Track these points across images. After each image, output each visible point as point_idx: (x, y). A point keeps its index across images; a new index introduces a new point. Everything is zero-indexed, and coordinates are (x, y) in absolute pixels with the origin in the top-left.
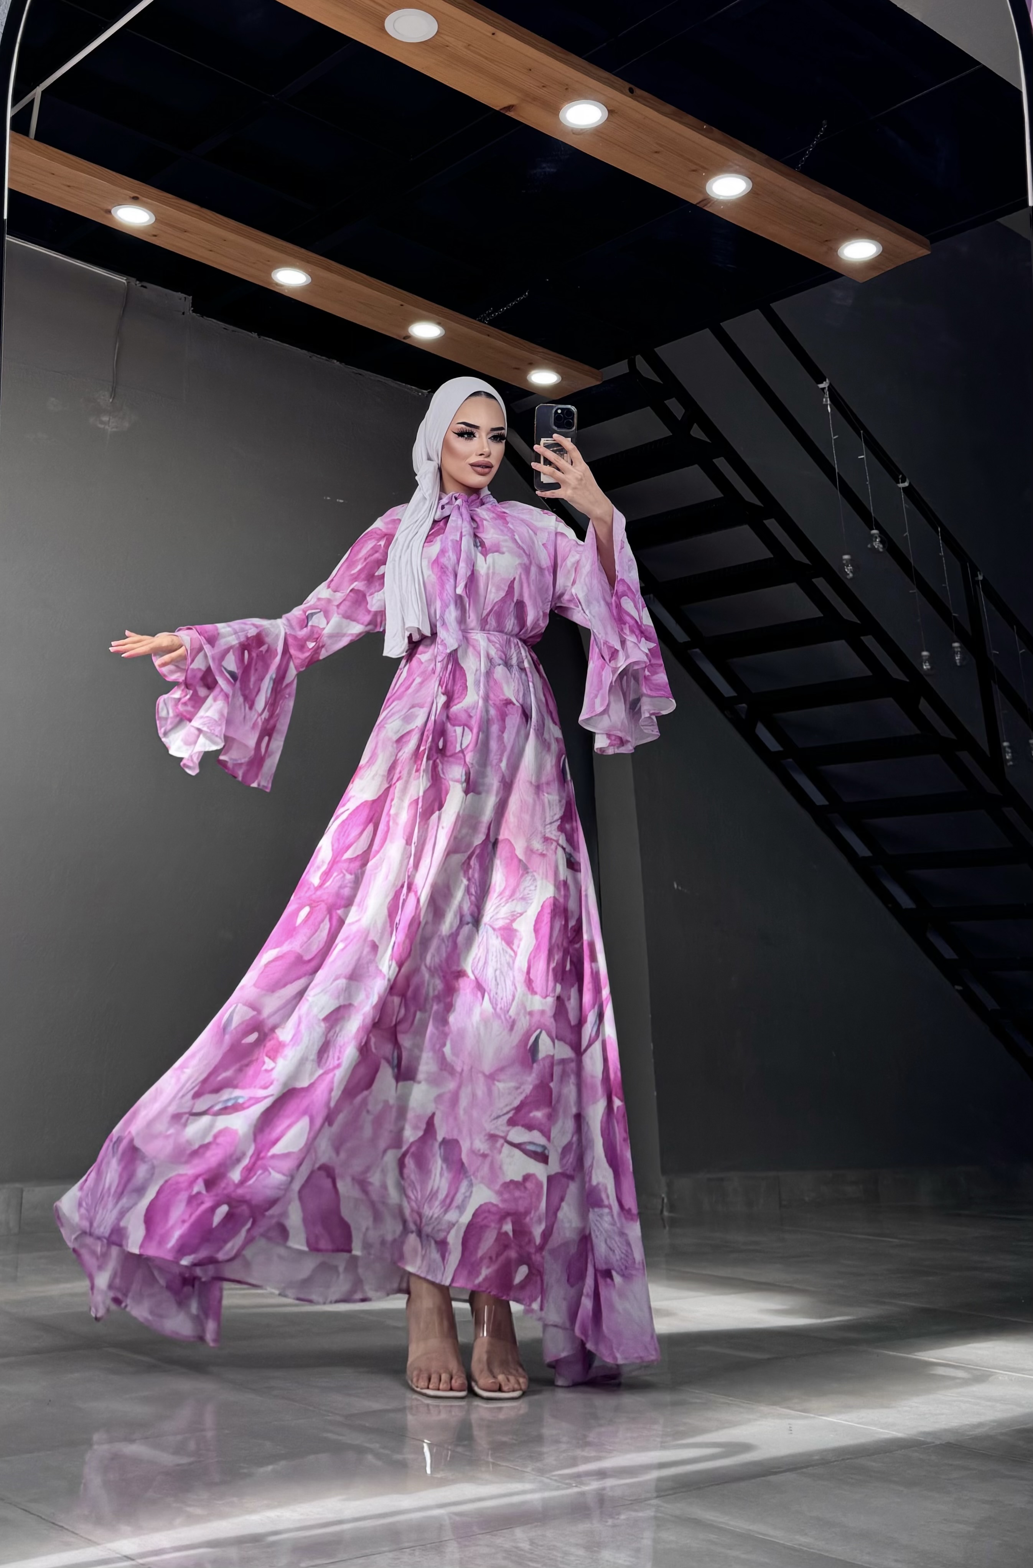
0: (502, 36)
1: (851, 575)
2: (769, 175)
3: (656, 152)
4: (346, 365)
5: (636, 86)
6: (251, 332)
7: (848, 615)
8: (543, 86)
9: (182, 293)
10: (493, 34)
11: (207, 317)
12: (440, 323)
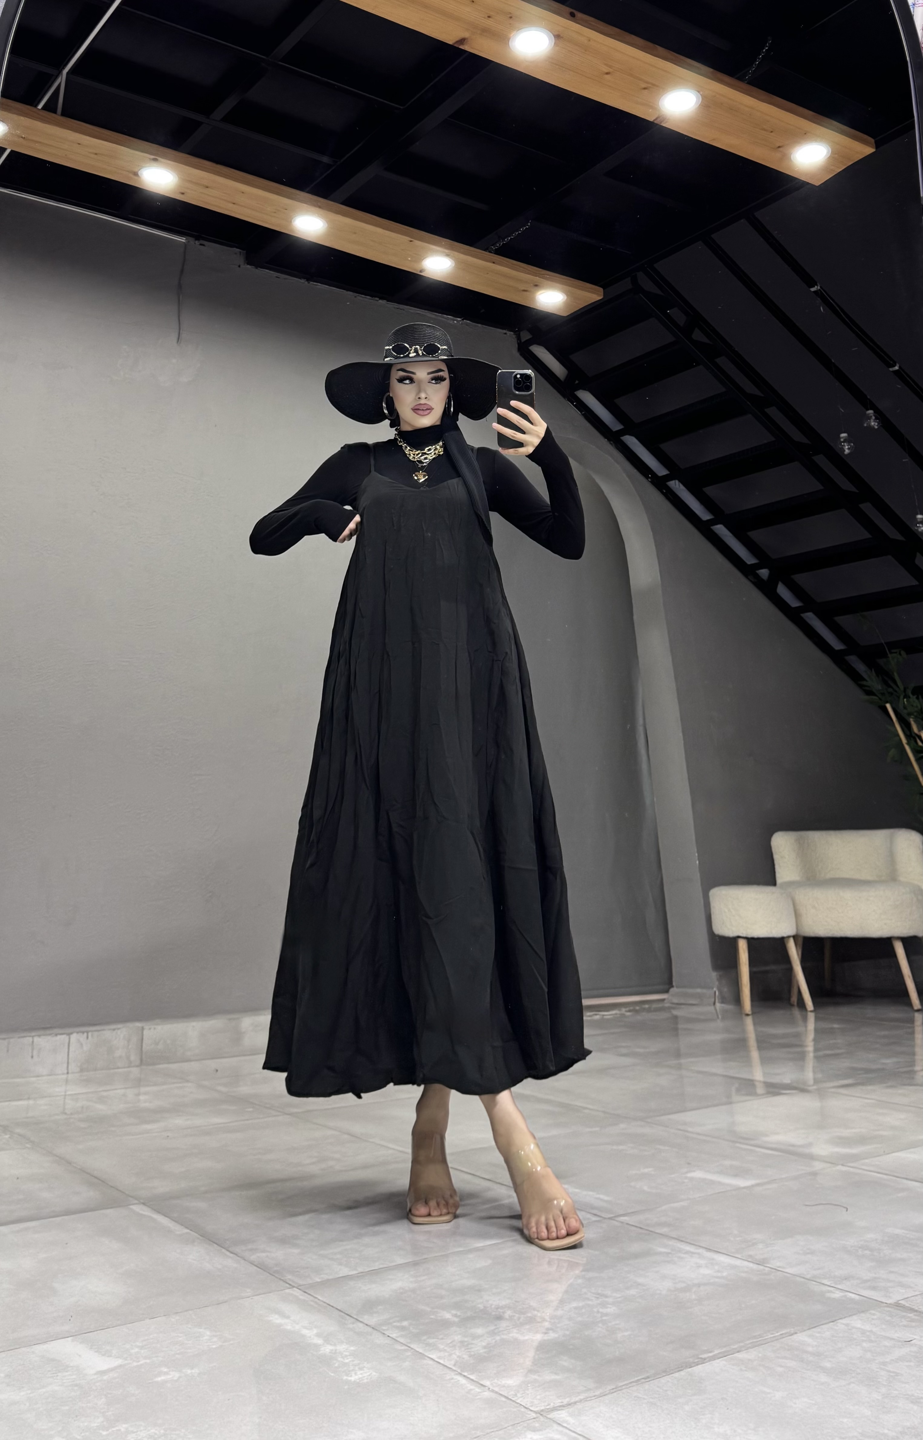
1: (849, 451)
2: (718, 88)
3: (607, 74)
5: (577, 10)
6: (301, 279)
7: (847, 486)
8: (489, 17)
9: (235, 247)
11: (260, 267)
12: (448, 255)
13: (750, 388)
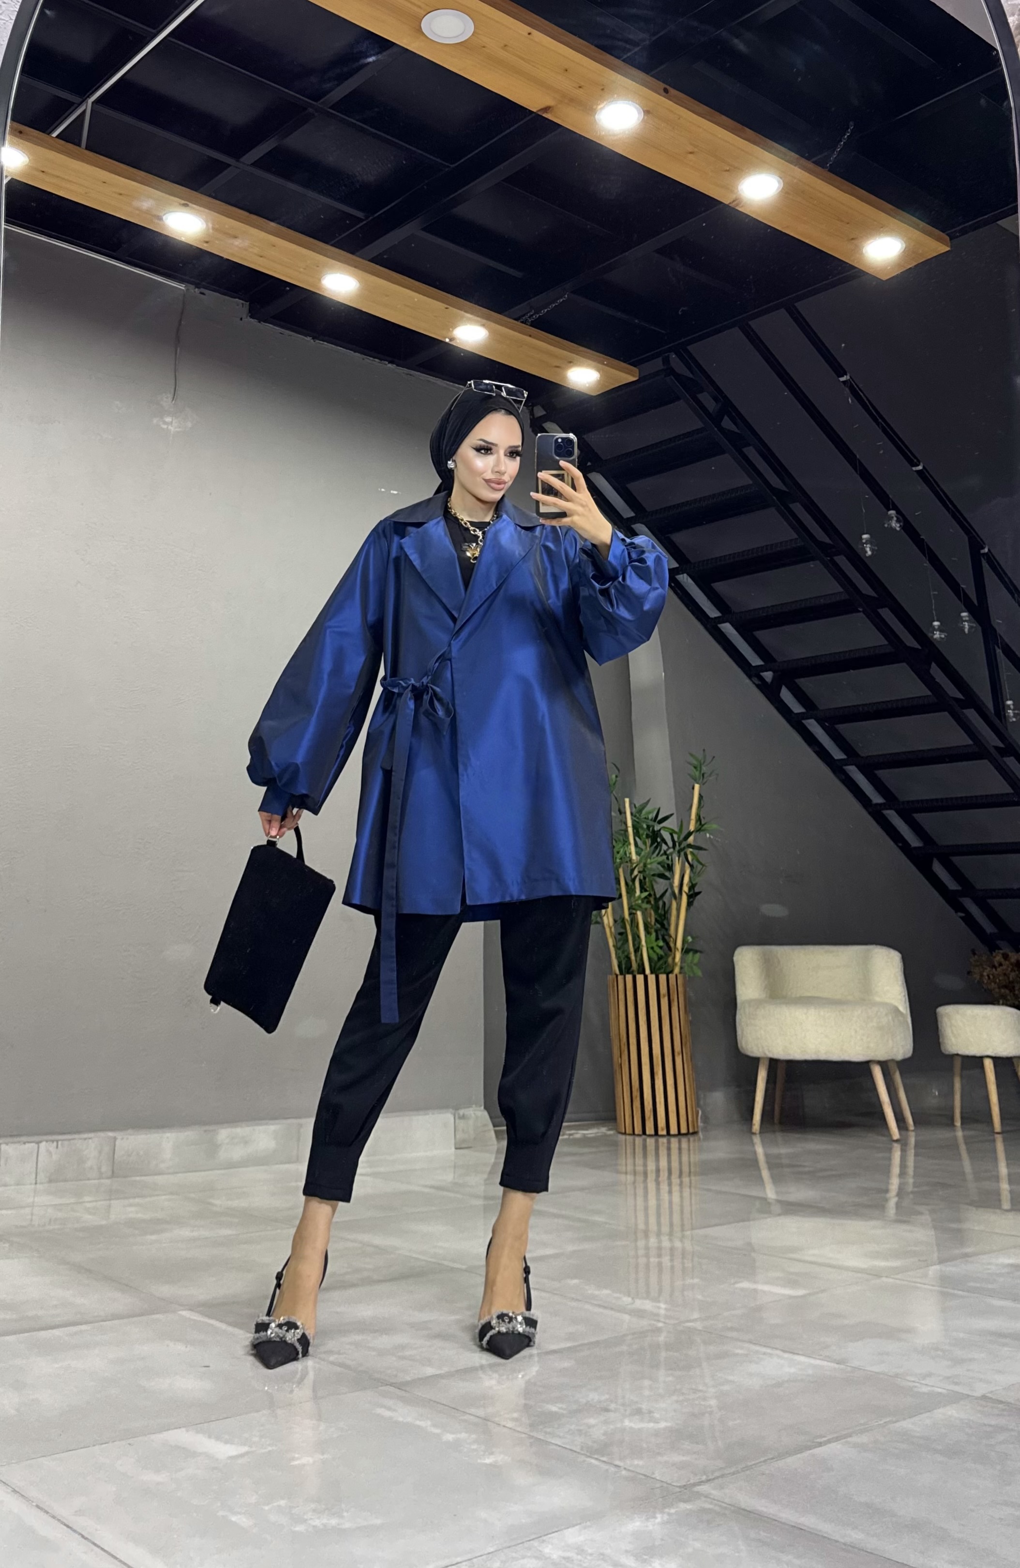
0: (537, 35)
1: (869, 553)
2: (800, 174)
3: (691, 153)
4: (398, 365)
5: (670, 86)
6: (306, 336)
7: (865, 588)
8: (580, 87)
9: (240, 299)
10: (529, 34)
11: (264, 322)
12: (483, 325)
13: (775, 481)
